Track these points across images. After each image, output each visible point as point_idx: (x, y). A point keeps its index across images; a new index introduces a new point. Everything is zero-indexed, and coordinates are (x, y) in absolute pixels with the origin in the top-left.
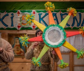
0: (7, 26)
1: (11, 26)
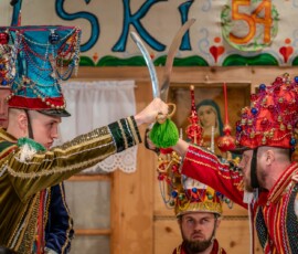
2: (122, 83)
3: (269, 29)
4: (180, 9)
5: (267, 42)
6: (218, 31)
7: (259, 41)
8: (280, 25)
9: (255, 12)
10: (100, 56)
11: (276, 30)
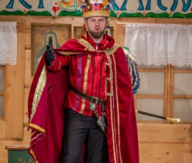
0: (30, 7)
1: (39, 7)
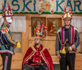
0: (31, 11)
1: (34, 11)
2: (23, 17)
3: (49, 7)
4: (34, 4)
5: (49, 10)
6: (40, 8)
7: (48, 10)
8: (51, 7)
9: (47, 4)
10: (20, 12)
11: (51, 8)
